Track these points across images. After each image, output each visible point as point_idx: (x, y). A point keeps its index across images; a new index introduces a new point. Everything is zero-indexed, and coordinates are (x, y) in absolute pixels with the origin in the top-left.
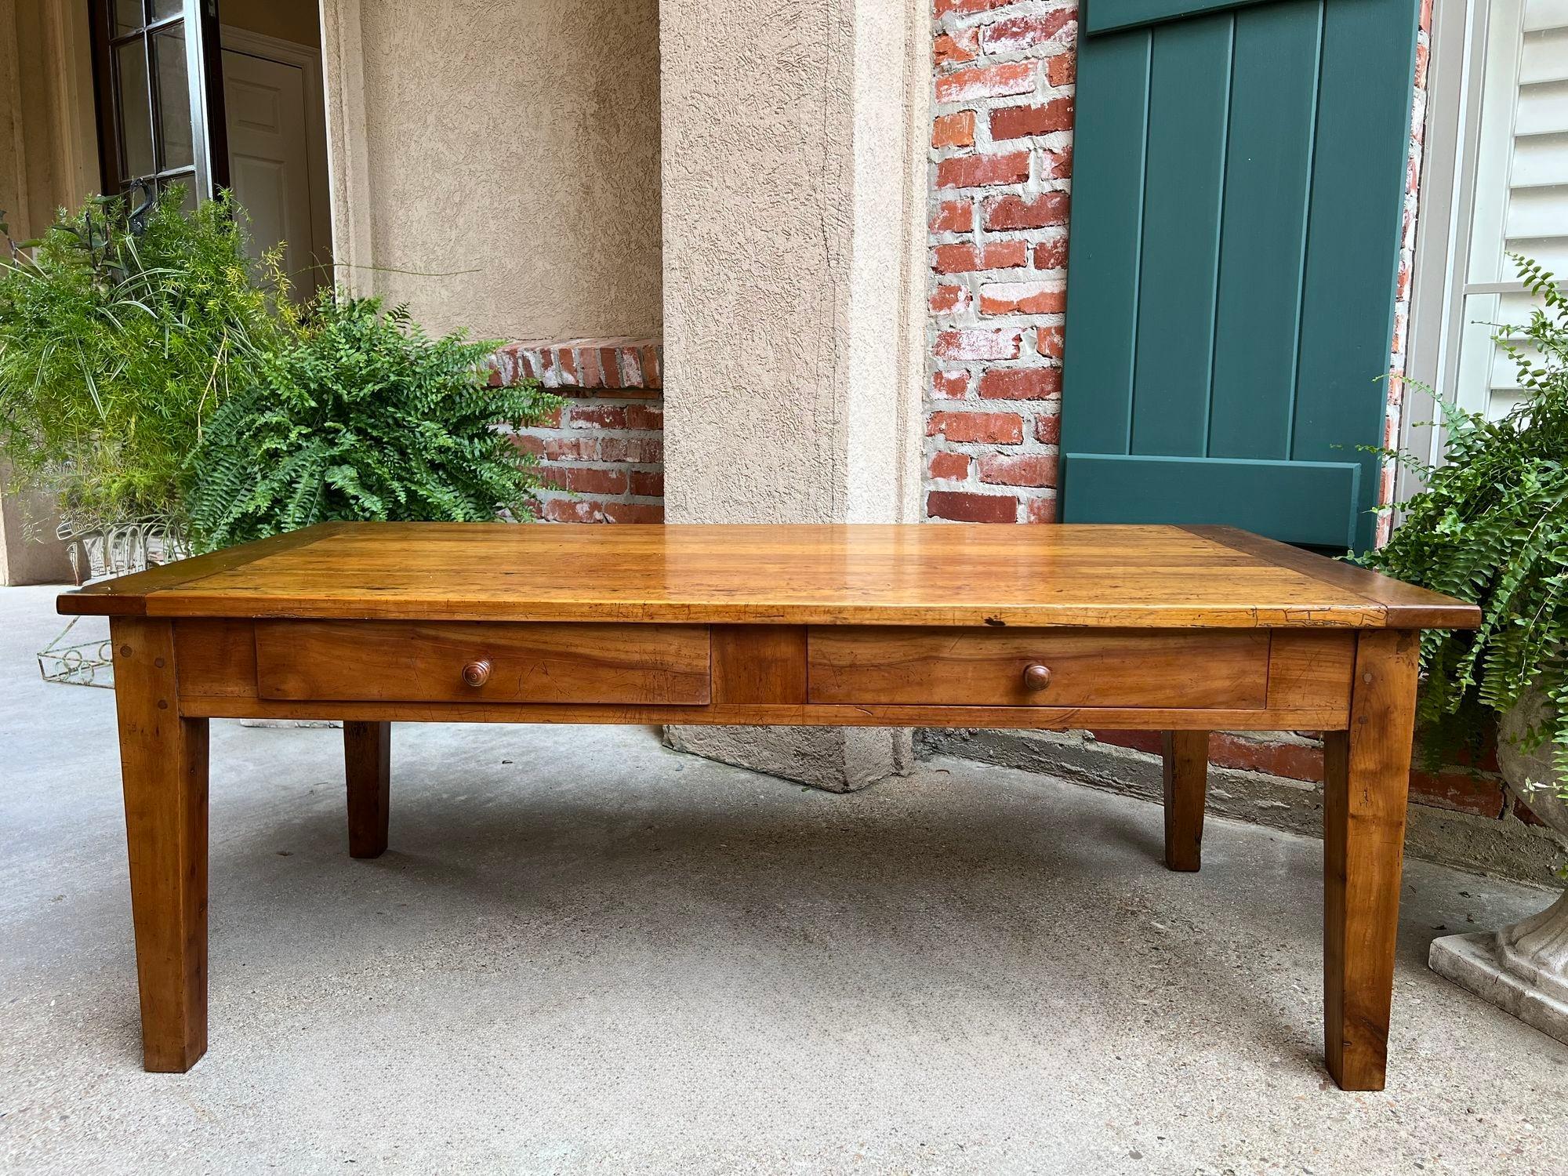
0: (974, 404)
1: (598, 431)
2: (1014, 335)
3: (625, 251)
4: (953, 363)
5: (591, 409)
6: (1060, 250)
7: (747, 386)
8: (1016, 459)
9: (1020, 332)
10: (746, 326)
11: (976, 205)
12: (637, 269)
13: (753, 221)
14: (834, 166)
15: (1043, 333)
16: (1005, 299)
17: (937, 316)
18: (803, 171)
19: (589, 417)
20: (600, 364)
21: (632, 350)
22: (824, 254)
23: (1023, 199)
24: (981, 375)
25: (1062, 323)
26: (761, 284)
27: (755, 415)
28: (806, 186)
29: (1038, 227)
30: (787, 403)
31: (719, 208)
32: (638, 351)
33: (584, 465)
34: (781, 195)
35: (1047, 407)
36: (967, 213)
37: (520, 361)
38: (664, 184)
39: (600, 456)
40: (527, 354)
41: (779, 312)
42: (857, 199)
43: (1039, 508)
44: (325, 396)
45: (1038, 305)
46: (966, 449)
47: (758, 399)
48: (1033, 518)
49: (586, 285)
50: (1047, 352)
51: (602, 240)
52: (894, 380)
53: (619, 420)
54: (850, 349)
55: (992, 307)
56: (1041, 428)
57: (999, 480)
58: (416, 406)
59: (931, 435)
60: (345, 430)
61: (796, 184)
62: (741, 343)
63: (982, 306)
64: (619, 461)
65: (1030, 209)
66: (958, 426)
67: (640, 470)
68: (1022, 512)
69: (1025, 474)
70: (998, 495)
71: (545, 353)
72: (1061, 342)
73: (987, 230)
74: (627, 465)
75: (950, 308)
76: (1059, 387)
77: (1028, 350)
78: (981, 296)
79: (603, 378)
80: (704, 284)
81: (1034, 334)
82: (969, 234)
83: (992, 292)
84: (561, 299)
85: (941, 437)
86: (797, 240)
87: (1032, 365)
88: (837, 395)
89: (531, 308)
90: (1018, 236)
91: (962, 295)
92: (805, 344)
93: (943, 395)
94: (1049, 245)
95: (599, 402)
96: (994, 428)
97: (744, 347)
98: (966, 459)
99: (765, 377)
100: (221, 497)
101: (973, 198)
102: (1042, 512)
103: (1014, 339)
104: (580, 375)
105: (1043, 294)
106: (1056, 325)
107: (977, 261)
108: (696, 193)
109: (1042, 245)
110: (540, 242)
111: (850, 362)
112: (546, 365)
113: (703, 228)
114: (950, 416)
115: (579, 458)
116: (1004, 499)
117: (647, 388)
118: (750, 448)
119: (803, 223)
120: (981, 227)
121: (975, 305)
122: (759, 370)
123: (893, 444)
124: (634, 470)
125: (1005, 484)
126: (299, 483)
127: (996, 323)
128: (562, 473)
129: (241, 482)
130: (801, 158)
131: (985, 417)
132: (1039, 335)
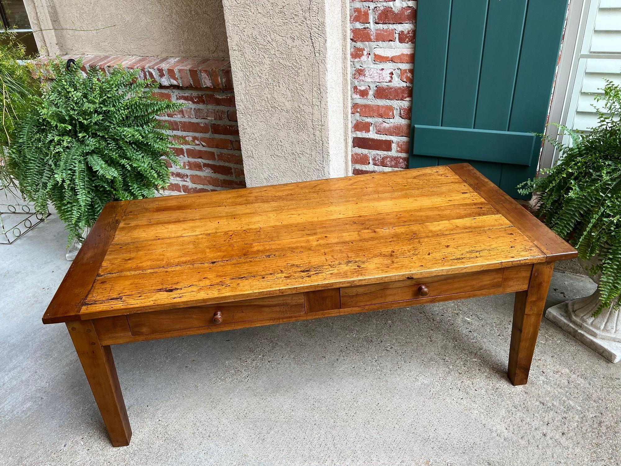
0: (372, 101)
1: (190, 104)
2: (390, 72)
3: (189, 15)
4: (362, 83)
5: (186, 95)
6: (411, 35)
7: (278, 107)
8: (392, 125)
9: (392, 71)
10: (275, 80)
11: (371, 11)
12: (197, 24)
13: (274, 31)
14: (315, 8)
15: (403, 72)
16: (386, 56)
17: (354, 62)
18: (299, 8)
19: (186, 98)
20: (189, 76)
21: (206, 71)
22: (313, 50)
23: (394, 9)
24: (375, 88)
25: (411, 68)
26: (281, 61)
27: (283, 120)
28: (301, 16)
29: (400, 23)
30: (299, 115)
31: (256, 23)
32: (209, 72)
33: (186, 120)
34: (288, 19)
35: (405, 104)
36: (366, 14)
37: (147, 73)
38: (224, 8)
39: (194, 116)
40: (151, 70)
41: (292, 75)
42: (327, 25)
43: (401, 145)
44: (74, 122)
45: (401, 59)
46: (369, 120)
47: (284, 113)
48: (399, 149)
49: (171, 31)
50: (405, 80)
51: (176, 9)
52: (342, 98)
53: (201, 100)
54: (328, 94)
55: (379, 59)
56: (402, 112)
57: (384, 133)
58: (115, 116)
59: (353, 113)
60: (87, 136)
61: (295, 15)
62: (274, 87)
63: (375, 58)
64: (204, 119)
65: (397, 14)
66: (366, 110)
67: (215, 123)
68: (394, 146)
69: (396, 131)
70: (384, 139)
71: (160, 71)
72: (411, 76)
73: (376, 23)
74: (208, 121)
75: (360, 58)
76: (410, 95)
77: (395, 78)
78: (374, 53)
79: (192, 83)
80: (251, 59)
81: (399, 72)
82: (368, 24)
83: (379, 52)
84: (158, 37)
85: (358, 114)
86: (298, 42)
87: (398, 86)
88: (322, 114)
89: (143, 41)
90: (391, 27)
91: (365, 53)
92: (305, 90)
93: (358, 96)
94: (406, 32)
95: (190, 92)
96: (382, 111)
97: (275, 89)
98: (369, 124)
99: (287, 103)
100: (35, 174)
101: (369, 7)
102: (403, 146)
103: (390, 74)
104: (180, 81)
105: (403, 54)
106: (409, 68)
107: (372, 37)
108: (243, 14)
109: (402, 32)
110: (141, 7)
111: (328, 99)
112: (162, 75)
113: (248, 31)
114: (362, 106)
115: (184, 116)
116: (386, 141)
117: (214, 87)
118: (282, 134)
119: (301, 34)
120: (373, 21)
121: (372, 58)
122: (284, 100)
123: (342, 126)
124: (212, 123)
125: (387, 135)
126: (75, 167)
127: (381, 66)
128: (176, 123)
129: (43, 166)
130: (298, 2)
131: (377, 107)
132: (401, 72)
